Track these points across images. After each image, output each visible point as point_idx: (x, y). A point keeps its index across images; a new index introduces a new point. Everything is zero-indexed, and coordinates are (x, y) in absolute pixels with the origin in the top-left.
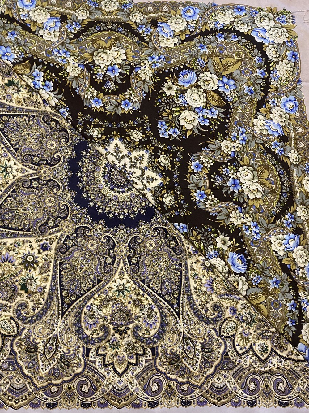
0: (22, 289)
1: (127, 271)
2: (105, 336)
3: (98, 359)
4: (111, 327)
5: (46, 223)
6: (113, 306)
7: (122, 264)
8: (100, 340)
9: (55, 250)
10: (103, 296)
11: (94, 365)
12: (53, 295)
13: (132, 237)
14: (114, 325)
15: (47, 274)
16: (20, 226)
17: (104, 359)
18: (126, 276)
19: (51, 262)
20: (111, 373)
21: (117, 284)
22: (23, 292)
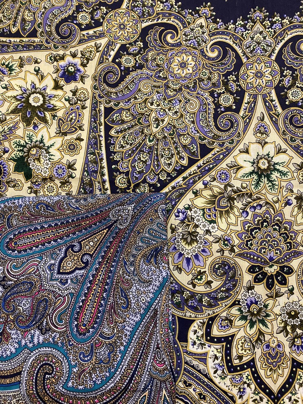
0: (17, 169)
1: (275, 123)
2: (228, 290)
3: (212, 350)
4: (244, 265)
5: (72, 18)
6: (244, 211)
7: (260, 108)
8: (214, 301)
9: (94, 78)
10: (217, 187)
11: (202, 367)
12: (91, 184)
13: (286, 39)
14: (250, 259)
15: (75, 136)
16: (14, 25)
17: (228, 352)
18: (274, 137)
19: (84, 107)
20: (248, 390)
21: (252, 156)
22: (20, 177)
